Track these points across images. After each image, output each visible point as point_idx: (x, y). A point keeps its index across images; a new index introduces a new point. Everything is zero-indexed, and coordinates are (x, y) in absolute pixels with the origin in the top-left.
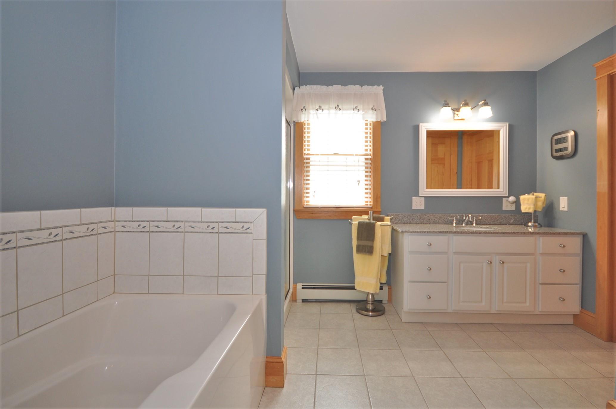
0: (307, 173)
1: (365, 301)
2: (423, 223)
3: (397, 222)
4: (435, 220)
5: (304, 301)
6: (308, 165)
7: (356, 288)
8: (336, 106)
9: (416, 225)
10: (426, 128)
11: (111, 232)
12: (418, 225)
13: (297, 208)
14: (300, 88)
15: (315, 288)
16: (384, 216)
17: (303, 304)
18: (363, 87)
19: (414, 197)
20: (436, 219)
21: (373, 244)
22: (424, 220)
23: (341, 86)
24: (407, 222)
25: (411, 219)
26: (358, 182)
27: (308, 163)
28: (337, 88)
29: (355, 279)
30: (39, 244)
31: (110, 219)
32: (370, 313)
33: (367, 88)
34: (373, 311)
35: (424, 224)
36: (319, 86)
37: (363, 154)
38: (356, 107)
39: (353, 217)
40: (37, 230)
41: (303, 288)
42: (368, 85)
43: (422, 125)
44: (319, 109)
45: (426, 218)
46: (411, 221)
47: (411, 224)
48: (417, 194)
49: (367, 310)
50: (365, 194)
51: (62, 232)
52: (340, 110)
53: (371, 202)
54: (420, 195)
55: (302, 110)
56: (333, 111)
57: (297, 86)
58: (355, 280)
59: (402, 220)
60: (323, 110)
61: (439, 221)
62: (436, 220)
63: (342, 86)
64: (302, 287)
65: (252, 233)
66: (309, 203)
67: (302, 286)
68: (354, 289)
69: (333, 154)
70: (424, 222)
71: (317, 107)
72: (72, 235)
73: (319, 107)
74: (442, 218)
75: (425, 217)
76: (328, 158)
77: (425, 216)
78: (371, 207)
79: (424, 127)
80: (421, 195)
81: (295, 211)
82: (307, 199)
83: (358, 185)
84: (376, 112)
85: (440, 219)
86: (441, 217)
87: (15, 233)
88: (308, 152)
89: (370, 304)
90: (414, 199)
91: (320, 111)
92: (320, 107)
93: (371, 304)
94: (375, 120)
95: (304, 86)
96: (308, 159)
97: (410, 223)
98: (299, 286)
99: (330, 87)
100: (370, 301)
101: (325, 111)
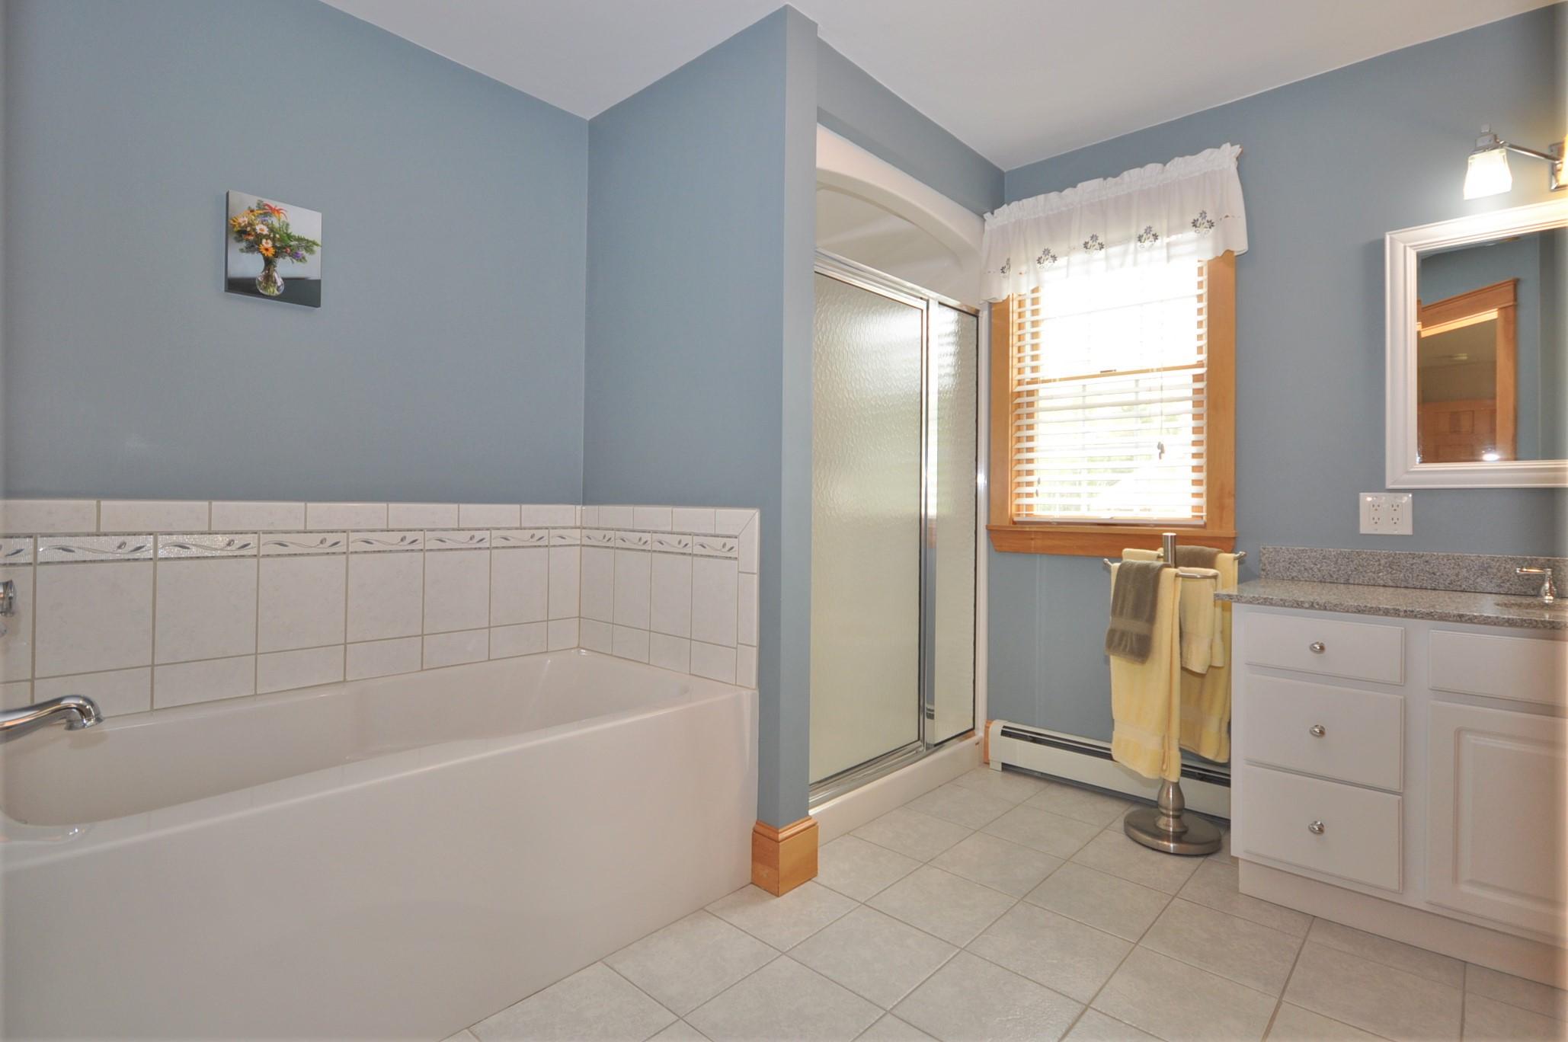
0: (1028, 432)
1: (1153, 805)
2: (1406, 584)
3: (1294, 574)
4: (1457, 575)
5: (1006, 767)
6: (1030, 410)
7: (1114, 757)
8: (1088, 239)
9: (1372, 589)
10: (1411, 247)
11: (574, 545)
12: (1382, 589)
13: (995, 523)
14: (993, 214)
15: (1035, 739)
16: (1216, 550)
17: (1005, 774)
18: (1168, 165)
19: (1363, 492)
20: (1464, 572)
21: (1151, 630)
22: (1408, 574)
23: (1101, 179)
24: (1335, 576)
25: (1352, 566)
26: (1160, 451)
27: (1031, 404)
28: (1089, 189)
29: (1113, 729)
30: (456, 549)
31: (573, 525)
32: (1172, 845)
33: (1180, 167)
34: (1178, 837)
35: (1406, 587)
36: (1041, 197)
37: (1194, 362)
38: (1148, 230)
39: (1126, 550)
40: (453, 530)
41: (1004, 733)
42: (1182, 156)
43: (1393, 236)
44: (1043, 257)
45: (1414, 567)
46: (1349, 576)
47: (1351, 587)
48: (1377, 483)
49: (1161, 835)
50: (1193, 484)
51: (491, 536)
52: (1102, 246)
53: (1205, 509)
54: (1389, 486)
55: (1003, 270)
56: (1079, 256)
57: (985, 213)
58: (1114, 733)
59: (1316, 570)
60: (1054, 258)
61: (1479, 580)
62: (1466, 578)
63: (1105, 179)
64: (1002, 731)
65: (736, 558)
66: (1032, 510)
67: (1004, 727)
68: (1109, 757)
69: (1099, 373)
70: (1406, 581)
71: (1039, 254)
72: (505, 543)
73: (1044, 252)
74: (1495, 571)
75: (1412, 565)
76: (1084, 386)
77: (1411, 561)
78: (1201, 523)
79: (1404, 242)
80: (1393, 484)
81: (991, 530)
82: (1025, 501)
83: (1160, 457)
84: (1212, 231)
85: (1482, 574)
86: (1490, 567)
87: (422, 530)
88: (1034, 375)
89: (1168, 816)
90: (1367, 498)
91: (1046, 263)
92: (1046, 252)
93: (1174, 817)
94: (1210, 256)
95: (1005, 206)
96: (1030, 393)
97: (1347, 583)
98: (997, 726)
99: (1068, 192)
100: (1171, 807)
101: (1062, 261)
